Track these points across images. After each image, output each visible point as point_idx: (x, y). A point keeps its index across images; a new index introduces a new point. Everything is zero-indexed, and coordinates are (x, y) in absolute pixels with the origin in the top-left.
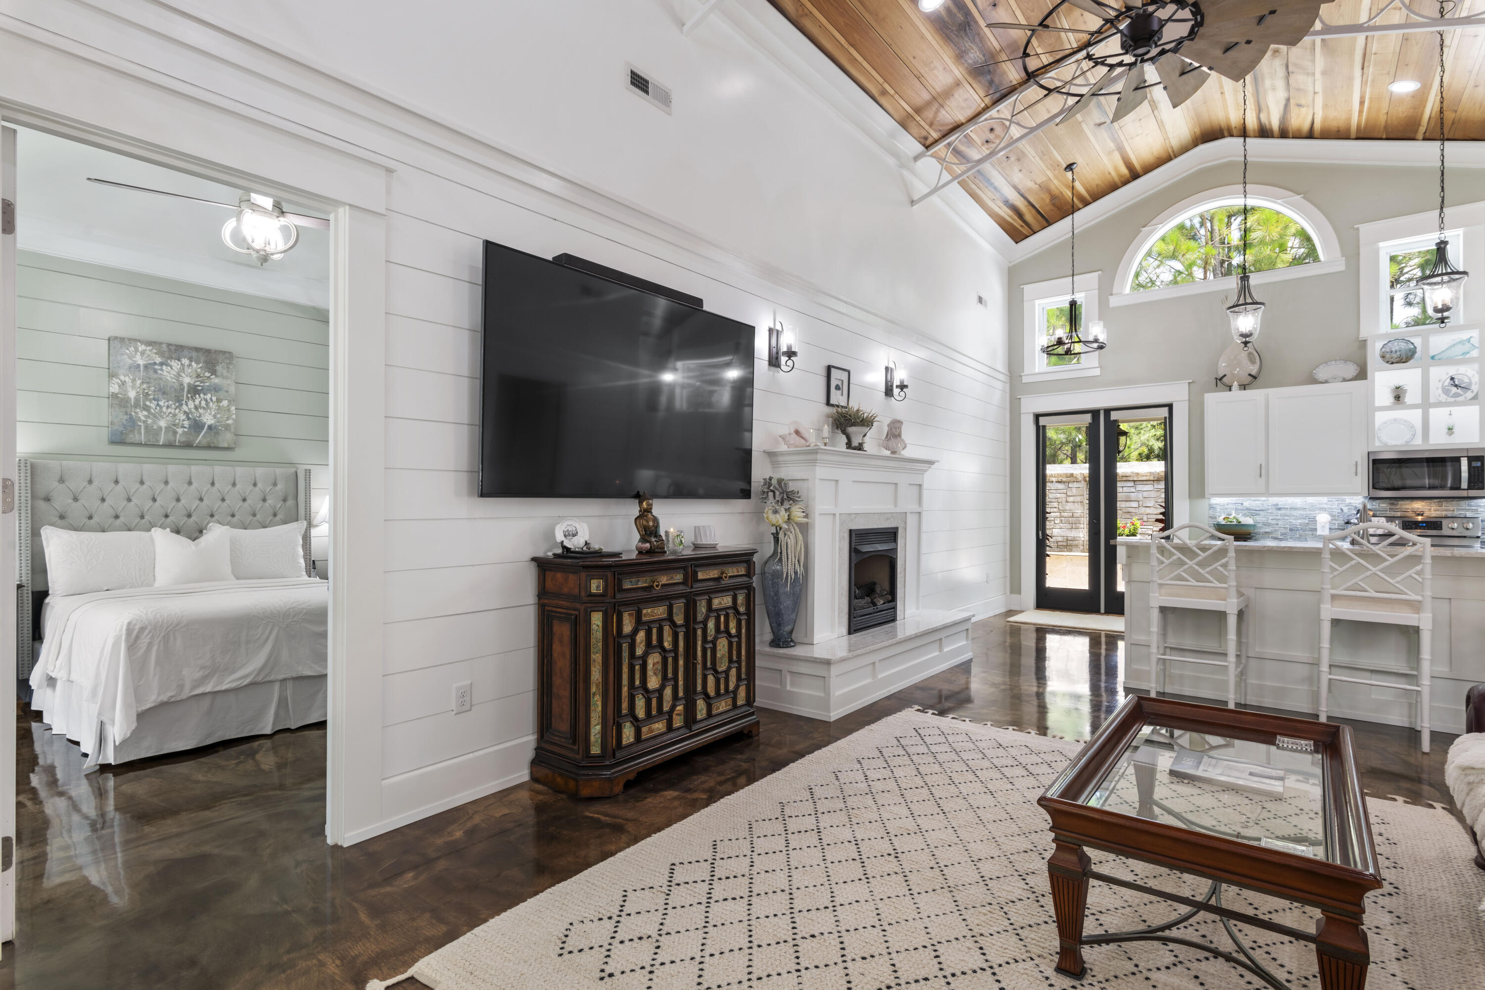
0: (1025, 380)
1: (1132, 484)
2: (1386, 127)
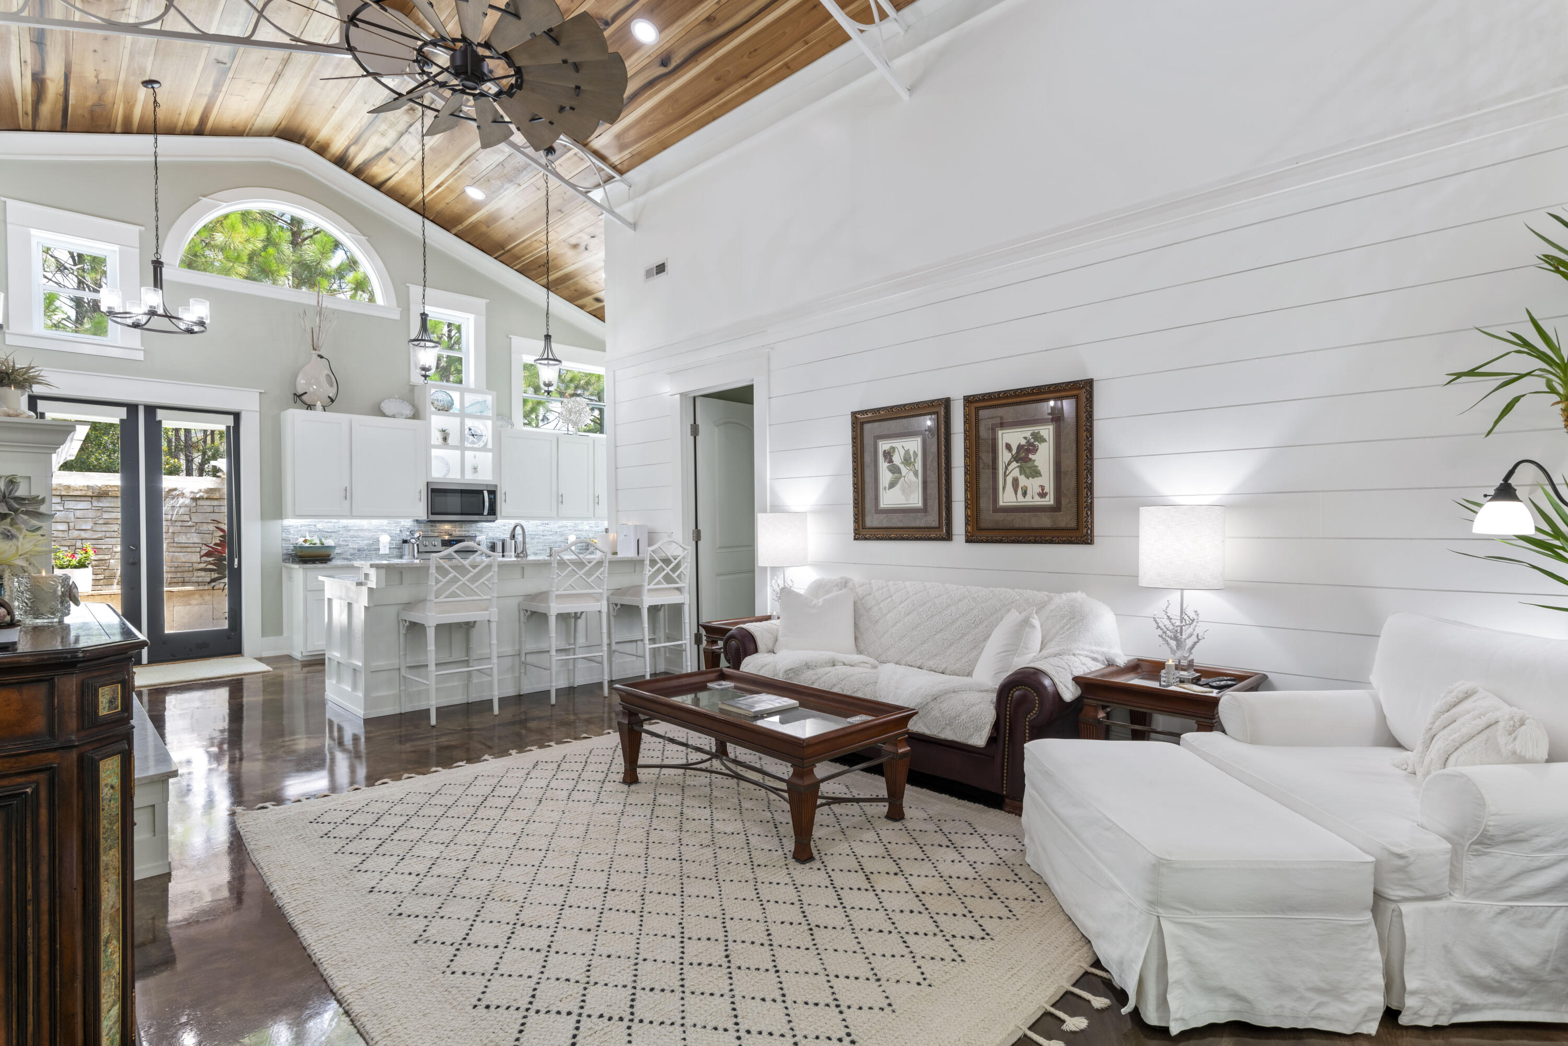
1: (58, 500)
2: (439, 213)
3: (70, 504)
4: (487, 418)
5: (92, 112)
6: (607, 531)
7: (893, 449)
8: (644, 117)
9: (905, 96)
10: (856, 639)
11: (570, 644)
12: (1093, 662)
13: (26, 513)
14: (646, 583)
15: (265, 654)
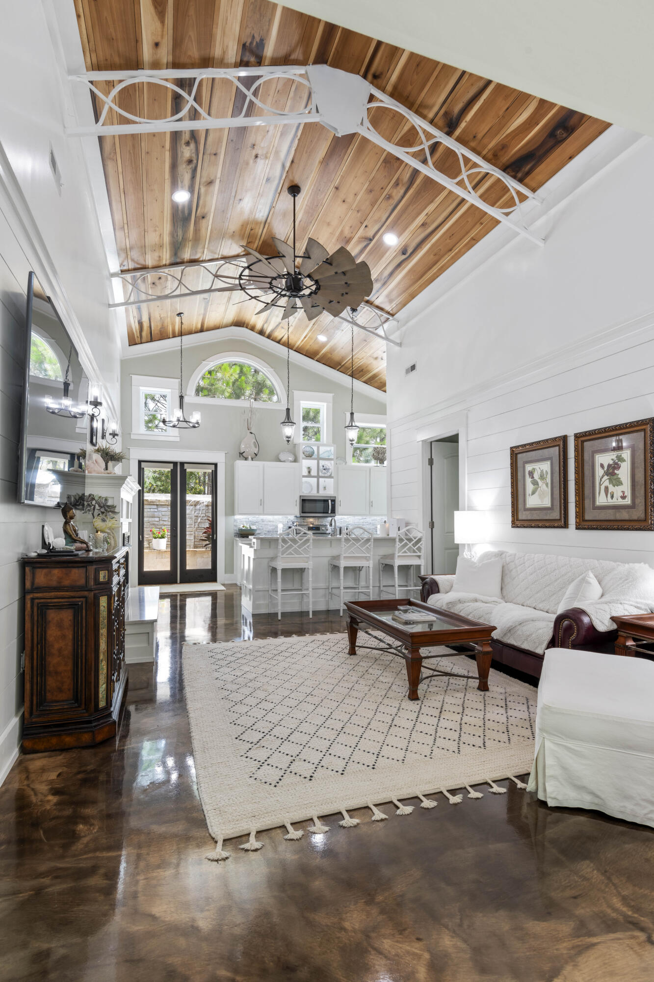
0: (133, 437)
1: (155, 507)
2: (307, 351)
3: (160, 509)
4: (331, 459)
5: (160, 331)
6: (385, 522)
7: (534, 469)
8: (399, 283)
9: (541, 244)
10: (502, 589)
11: (356, 585)
12: (635, 609)
13: (111, 511)
14: (397, 552)
15: (226, 582)
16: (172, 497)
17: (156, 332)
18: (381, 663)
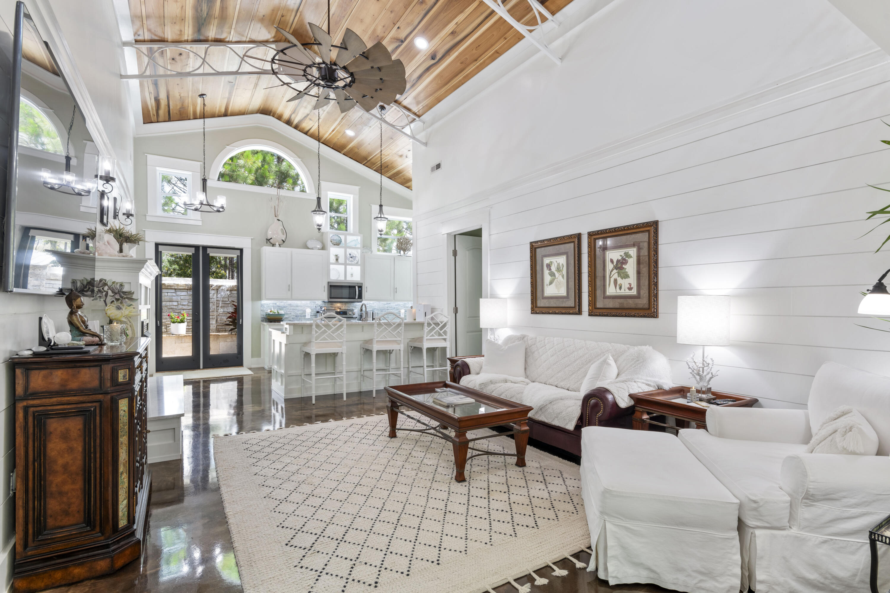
0: (148, 219)
1: (174, 291)
2: (334, 144)
3: (179, 293)
4: (357, 248)
5: (180, 111)
6: (412, 307)
7: (551, 262)
8: (427, 86)
9: (558, 62)
10: (525, 369)
11: (387, 367)
12: (647, 386)
13: (127, 298)
14: (425, 336)
15: (253, 366)
16: (193, 281)
17: (175, 112)
18: (422, 444)
